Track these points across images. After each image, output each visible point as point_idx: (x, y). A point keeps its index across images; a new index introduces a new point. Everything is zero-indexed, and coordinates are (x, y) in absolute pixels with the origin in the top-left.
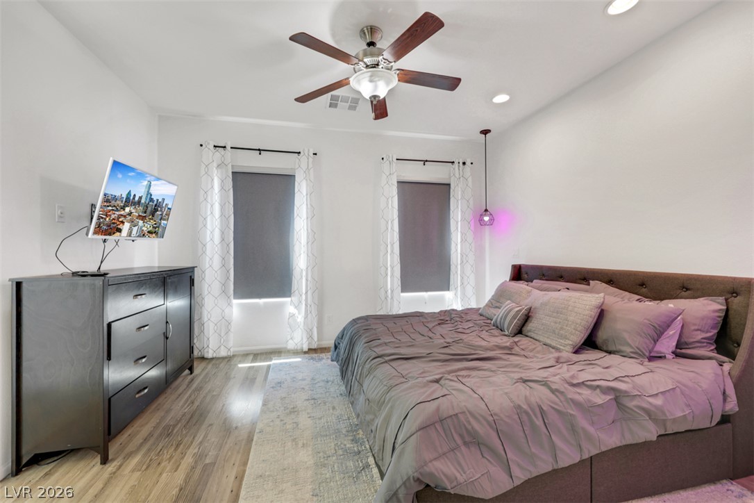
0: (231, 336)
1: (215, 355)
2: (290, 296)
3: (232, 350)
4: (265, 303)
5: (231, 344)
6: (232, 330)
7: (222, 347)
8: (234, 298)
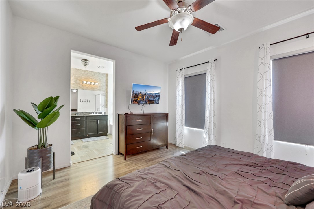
0: (183, 140)
1: (178, 146)
2: (204, 129)
3: (183, 145)
4: (196, 130)
5: (183, 143)
6: (184, 138)
7: (181, 143)
8: (185, 126)
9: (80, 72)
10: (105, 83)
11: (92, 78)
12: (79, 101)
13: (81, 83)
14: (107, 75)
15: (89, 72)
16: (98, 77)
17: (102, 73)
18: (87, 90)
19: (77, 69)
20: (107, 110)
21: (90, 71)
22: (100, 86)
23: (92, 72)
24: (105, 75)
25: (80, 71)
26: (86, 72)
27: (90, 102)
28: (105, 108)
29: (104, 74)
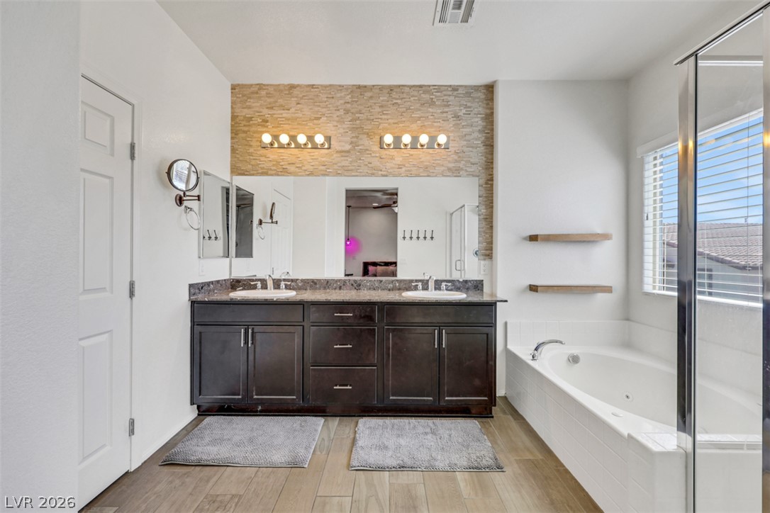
9: (371, 97)
10: (480, 131)
11: (419, 118)
12: (400, 235)
13: (376, 148)
14: (492, 92)
15: (407, 90)
16: (448, 106)
17: (466, 86)
18: (399, 175)
19: (359, 87)
20: (492, 272)
21: (411, 87)
22: (456, 153)
23: (421, 86)
24: (481, 95)
25: (369, 94)
26: (394, 95)
27: (432, 238)
28: (482, 262)
29: (476, 88)
